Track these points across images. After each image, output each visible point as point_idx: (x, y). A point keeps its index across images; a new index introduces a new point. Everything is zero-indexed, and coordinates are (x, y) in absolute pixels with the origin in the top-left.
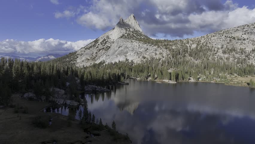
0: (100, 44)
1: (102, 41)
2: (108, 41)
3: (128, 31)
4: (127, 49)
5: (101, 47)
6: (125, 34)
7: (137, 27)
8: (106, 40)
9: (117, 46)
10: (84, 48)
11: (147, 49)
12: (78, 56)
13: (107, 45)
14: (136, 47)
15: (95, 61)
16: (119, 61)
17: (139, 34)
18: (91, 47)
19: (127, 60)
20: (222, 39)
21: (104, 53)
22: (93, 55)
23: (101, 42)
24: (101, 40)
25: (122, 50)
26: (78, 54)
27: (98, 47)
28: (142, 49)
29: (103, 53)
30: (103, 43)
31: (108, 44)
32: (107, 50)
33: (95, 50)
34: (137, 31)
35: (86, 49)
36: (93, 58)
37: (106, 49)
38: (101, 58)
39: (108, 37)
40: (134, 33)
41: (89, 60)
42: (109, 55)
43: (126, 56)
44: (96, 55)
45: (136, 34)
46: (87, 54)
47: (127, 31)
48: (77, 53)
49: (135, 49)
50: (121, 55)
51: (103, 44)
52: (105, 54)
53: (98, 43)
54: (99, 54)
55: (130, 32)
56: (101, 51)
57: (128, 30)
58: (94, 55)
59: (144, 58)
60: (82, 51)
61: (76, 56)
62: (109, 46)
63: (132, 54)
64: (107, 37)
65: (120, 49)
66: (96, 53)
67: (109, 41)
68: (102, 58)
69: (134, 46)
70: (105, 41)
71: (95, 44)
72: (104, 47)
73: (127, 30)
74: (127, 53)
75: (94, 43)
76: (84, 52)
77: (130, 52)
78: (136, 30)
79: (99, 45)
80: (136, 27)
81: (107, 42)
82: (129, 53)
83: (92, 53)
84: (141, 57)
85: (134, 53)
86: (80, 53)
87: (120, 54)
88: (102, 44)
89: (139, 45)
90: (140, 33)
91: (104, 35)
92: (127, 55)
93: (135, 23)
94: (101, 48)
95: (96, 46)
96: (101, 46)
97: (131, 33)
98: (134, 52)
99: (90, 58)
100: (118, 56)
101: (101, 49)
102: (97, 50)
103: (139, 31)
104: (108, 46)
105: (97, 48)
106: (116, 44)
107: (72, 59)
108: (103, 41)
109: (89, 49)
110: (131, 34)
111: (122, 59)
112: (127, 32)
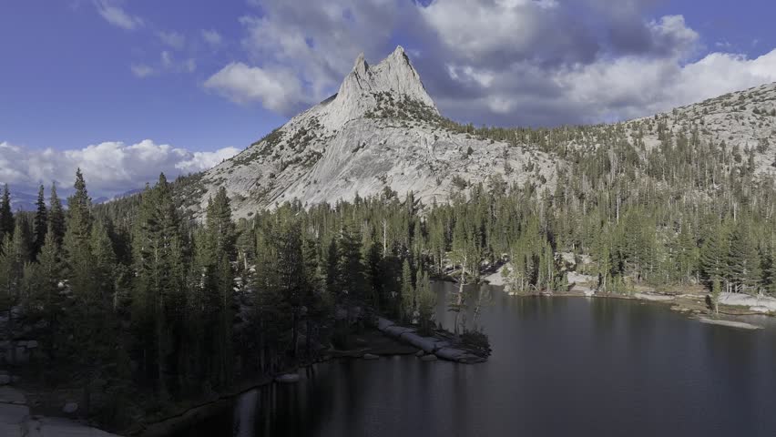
0: (286, 146)
1: (295, 137)
2: (315, 136)
3: (386, 102)
4: (389, 153)
5: (288, 155)
6: (375, 110)
7: (416, 91)
8: (310, 134)
9: (345, 148)
10: (231, 160)
11: (470, 151)
12: (206, 186)
13: (312, 148)
14: (423, 145)
15: (268, 203)
16: (358, 199)
17: (424, 112)
18: (254, 156)
19: (389, 193)
20: (746, 121)
21: (300, 176)
22: (259, 182)
23: (291, 140)
24: (290, 134)
25: (367, 158)
26: (208, 182)
27: (278, 156)
28: (448, 152)
29: (296, 176)
30: (298, 143)
31: (314, 147)
32: (310, 165)
33: (266, 167)
34: (415, 104)
35: (236, 163)
36: (260, 195)
37: (309, 162)
38: (286, 193)
39: (315, 123)
40: (405, 110)
41: (244, 199)
42: (315, 182)
43: (384, 179)
44: (271, 185)
45: (412, 112)
46: (238, 180)
47: (383, 102)
48: (206, 177)
49: (418, 152)
50: (366, 176)
51: (297, 147)
52: (303, 178)
53: (280, 144)
54: (283, 180)
55: (392, 105)
56: (287, 169)
57: (387, 98)
58: (264, 183)
59: (462, 184)
60: (222, 169)
61: (200, 186)
62: (318, 151)
63: (409, 170)
64: (312, 122)
65: (361, 154)
66: (272, 176)
67: (318, 136)
68: (291, 192)
69: (416, 142)
70: (303, 137)
71: (269, 146)
72: (299, 155)
73: (382, 99)
74: (387, 166)
75: (264, 144)
76: (231, 172)
77: (401, 164)
78: (412, 99)
79: (282, 148)
80: (412, 89)
81: (311, 138)
82: (396, 169)
83: (255, 177)
84: (447, 182)
85: (418, 168)
86: (216, 177)
87: (359, 173)
88: (292, 146)
89: (436, 138)
90: (426, 109)
91: (303, 117)
92: (389, 174)
93: (407, 75)
94: (289, 159)
95: (274, 154)
96: (291, 152)
97: (396, 108)
98: (418, 163)
99: (247, 195)
100: (352, 180)
101: (291, 163)
102: (277, 166)
103: (422, 103)
104: (315, 153)
105: (274, 158)
106: (345, 141)
107: (184, 197)
108: (298, 136)
109: (246, 162)
110: (396, 113)
111: (368, 189)
112: (382, 106)
